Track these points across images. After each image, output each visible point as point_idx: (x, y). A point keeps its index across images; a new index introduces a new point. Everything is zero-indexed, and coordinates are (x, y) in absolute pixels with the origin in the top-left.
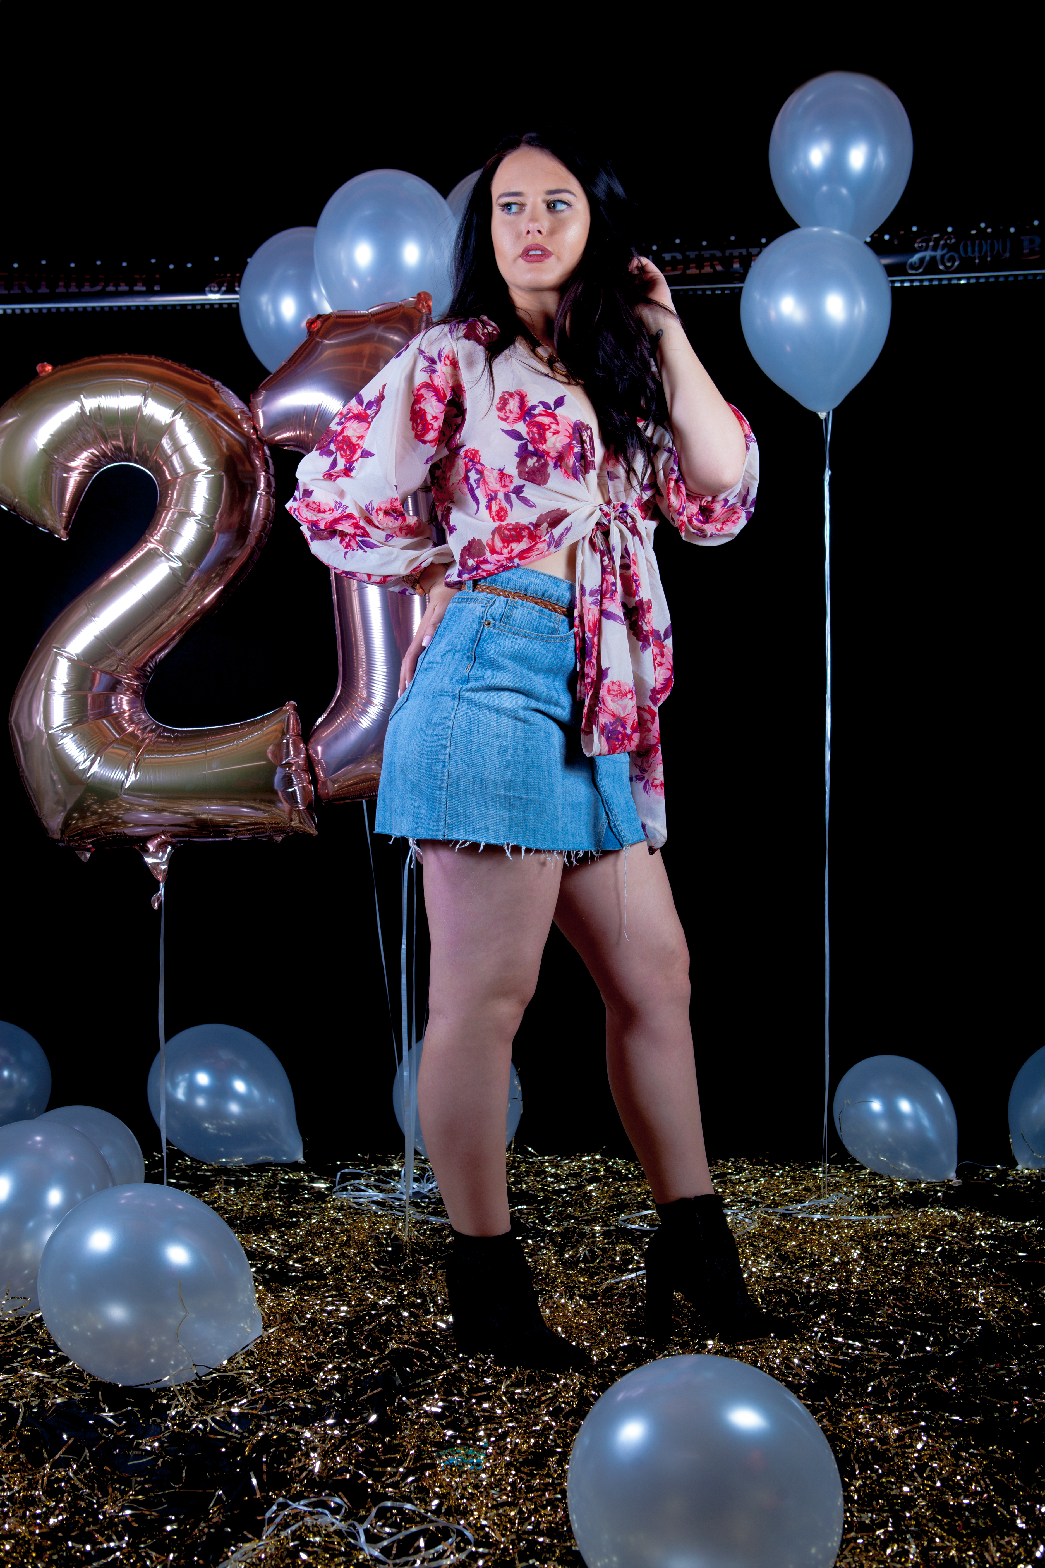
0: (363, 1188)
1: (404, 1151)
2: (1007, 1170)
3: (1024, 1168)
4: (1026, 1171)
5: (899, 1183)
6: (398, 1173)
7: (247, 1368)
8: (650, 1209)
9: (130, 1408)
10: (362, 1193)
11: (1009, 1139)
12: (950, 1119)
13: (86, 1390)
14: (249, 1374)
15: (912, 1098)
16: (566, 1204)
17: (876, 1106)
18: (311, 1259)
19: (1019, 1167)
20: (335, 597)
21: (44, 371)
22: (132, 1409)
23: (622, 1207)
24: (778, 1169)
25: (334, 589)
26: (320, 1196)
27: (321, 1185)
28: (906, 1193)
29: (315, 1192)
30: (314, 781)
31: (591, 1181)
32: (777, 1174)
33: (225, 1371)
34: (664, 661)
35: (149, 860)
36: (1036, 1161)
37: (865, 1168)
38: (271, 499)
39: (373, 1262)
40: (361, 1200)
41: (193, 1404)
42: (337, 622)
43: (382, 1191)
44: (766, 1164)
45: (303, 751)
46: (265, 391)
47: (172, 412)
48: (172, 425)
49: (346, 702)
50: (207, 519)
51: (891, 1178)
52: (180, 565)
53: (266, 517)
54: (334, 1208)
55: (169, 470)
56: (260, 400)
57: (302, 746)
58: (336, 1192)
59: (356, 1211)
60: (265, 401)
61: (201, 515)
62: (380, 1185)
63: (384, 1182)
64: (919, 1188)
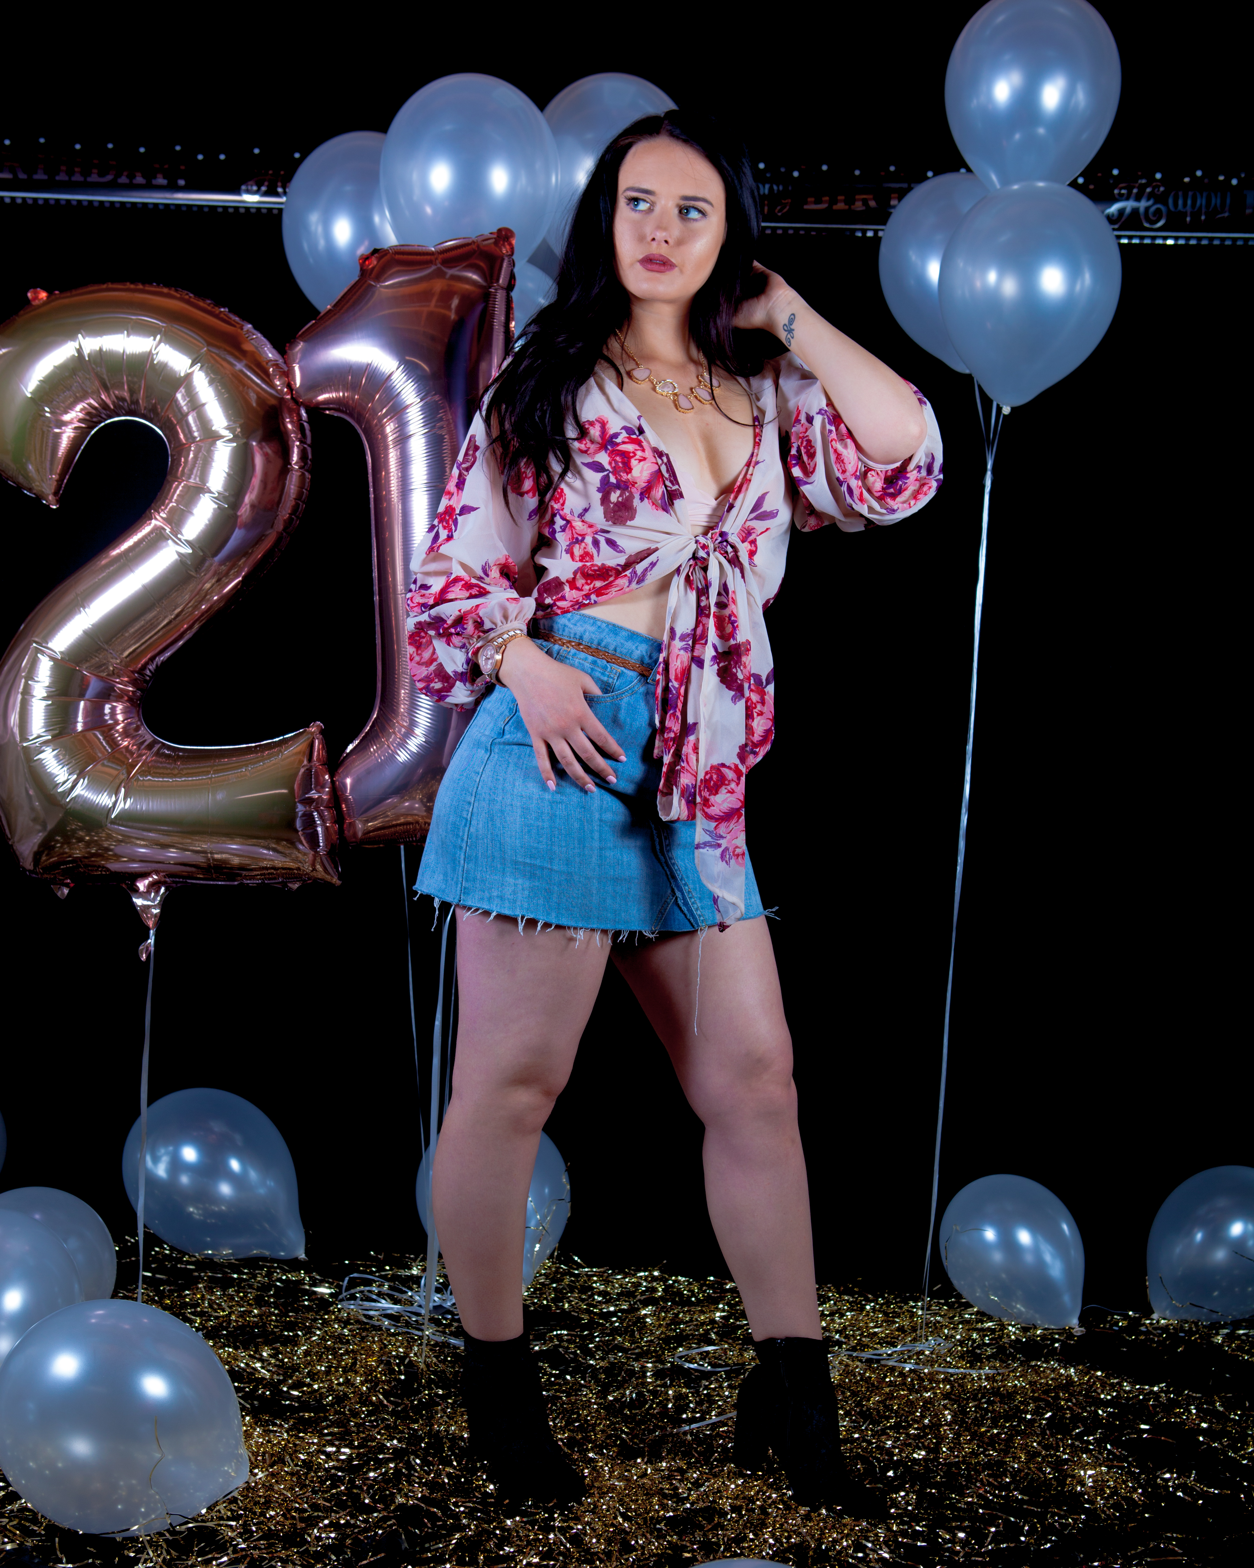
0: (374, 1297)
1: (425, 1253)
2: (1140, 1319)
3: (1161, 1317)
4: (1163, 1321)
5: (1010, 1328)
6: (416, 1280)
7: (229, 1519)
8: (714, 1345)
9: (90, 1561)
10: (373, 1304)
11: (1145, 1281)
12: (1076, 1254)
13: (40, 1535)
14: (231, 1526)
16: (615, 1331)
17: (990, 1234)
18: (309, 1386)
19: (1155, 1316)
20: (376, 598)
21: (36, 298)
22: (93, 1562)
23: (681, 1339)
24: (869, 1301)
25: (376, 588)
26: (323, 1304)
27: (324, 1290)
28: (1018, 1340)
29: (317, 1299)
30: (339, 818)
31: (645, 1304)
32: (868, 1307)
33: (203, 1521)
34: (765, 709)
35: (139, 902)
36: (1175, 1310)
37: (972, 1306)
38: (306, 474)
39: (382, 1394)
40: (372, 1313)
41: (164, 1559)
42: (378, 628)
43: (396, 1301)
44: (856, 1293)
45: (329, 784)
46: (304, 341)
47: (190, 361)
48: (189, 376)
49: (383, 729)
50: (225, 497)
51: (1000, 1320)
52: (190, 551)
53: (299, 497)
54: (339, 1320)
55: (183, 431)
56: (297, 355)
57: (327, 777)
58: (342, 1301)
59: (365, 1326)
60: (304, 354)
61: (219, 492)
62: (394, 1294)
63: (401, 1291)
64: (1032, 1335)
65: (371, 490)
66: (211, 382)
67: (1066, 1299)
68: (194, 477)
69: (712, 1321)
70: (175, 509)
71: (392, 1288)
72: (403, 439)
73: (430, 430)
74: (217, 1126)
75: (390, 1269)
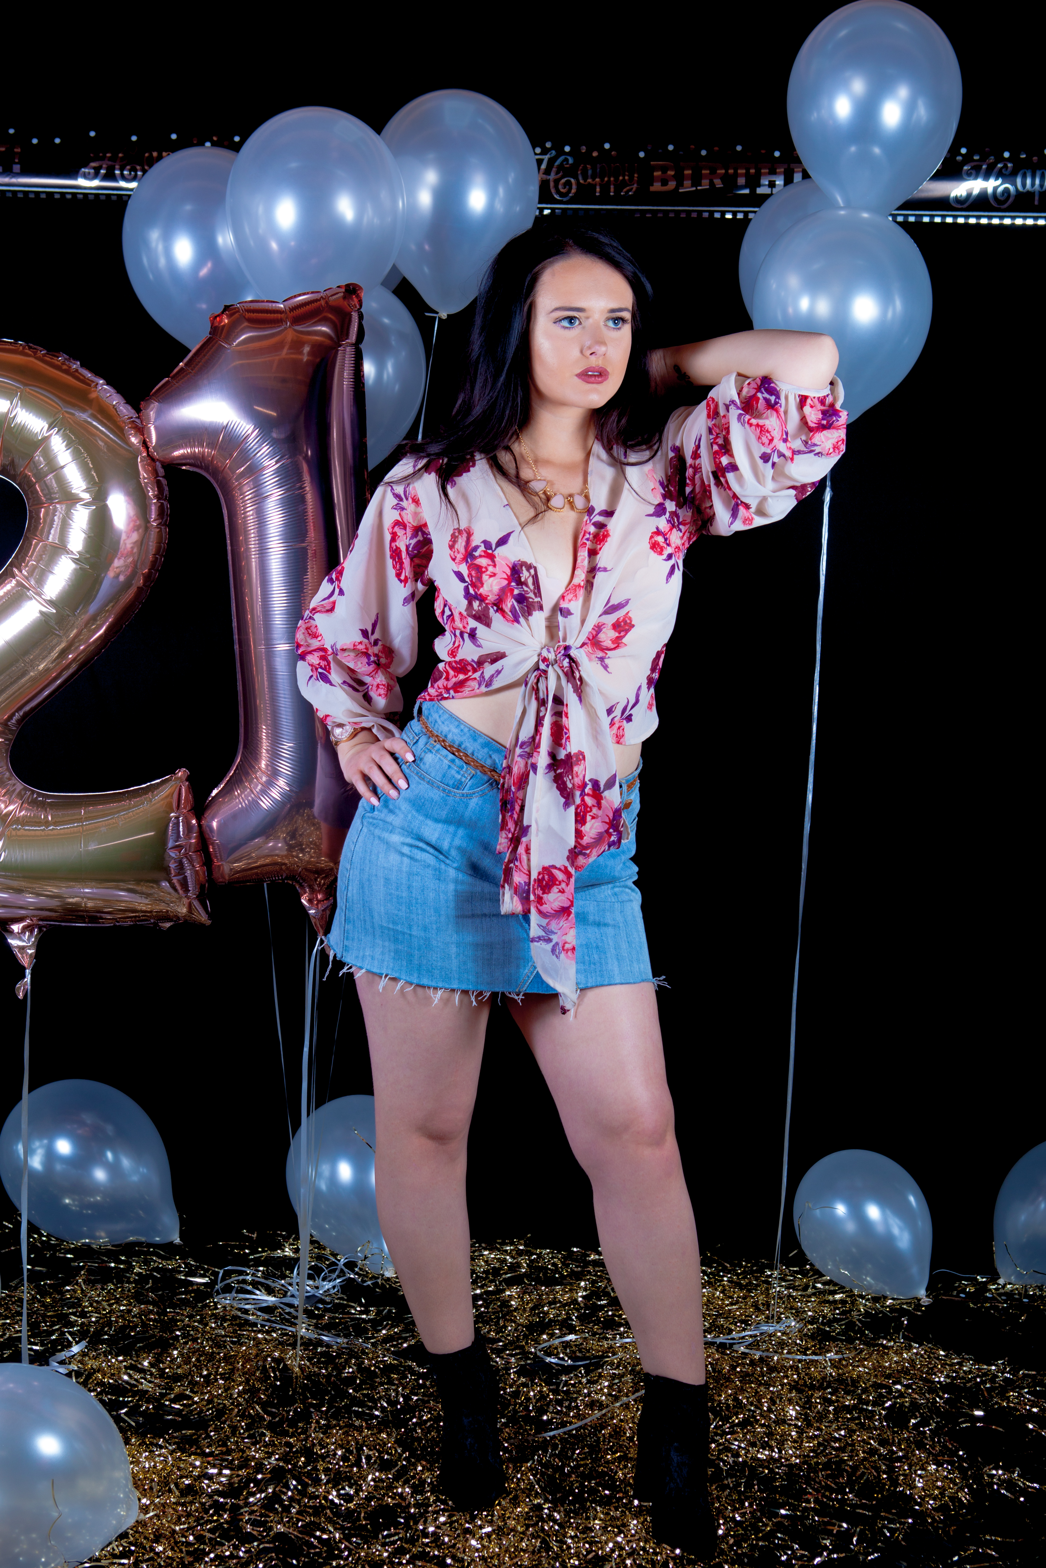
0: (250, 1288)
1: (297, 1230)
2: (987, 1284)
3: (1005, 1283)
4: (1009, 1286)
5: (861, 1300)
6: (289, 1263)
8: (576, 1332)
10: (248, 1296)
11: (992, 1247)
12: (925, 1224)
15: (883, 1202)
17: (841, 1209)
18: (190, 1398)
19: (1002, 1281)
20: (236, 647)
23: (542, 1328)
24: (727, 1272)
25: (236, 637)
26: (199, 1297)
27: (198, 1281)
28: (868, 1313)
29: (193, 1291)
30: (208, 861)
31: (510, 1283)
35: (14, 942)
36: (1021, 1274)
37: (823, 1276)
38: (163, 528)
39: (260, 1404)
40: (247, 1307)
42: (239, 676)
43: (270, 1291)
45: (196, 829)
46: (159, 402)
47: (47, 424)
48: (46, 439)
49: (247, 774)
50: (86, 559)
51: (851, 1291)
52: (54, 611)
53: (158, 551)
54: (215, 1317)
55: (42, 491)
56: (152, 414)
57: (194, 822)
58: (218, 1293)
59: (240, 1323)
60: (158, 414)
61: (79, 553)
62: (269, 1282)
63: (274, 1275)
64: (882, 1307)
65: (228, 542)
66: (68, 446)
67: (914, 1270)
68: (53, 537)
69: (575, 1301)
70: (35, 568)
71: (266, 1275)
72: (260, 499)
73: (287, 490)
74: (88, 1118)
75: (263, 1251)
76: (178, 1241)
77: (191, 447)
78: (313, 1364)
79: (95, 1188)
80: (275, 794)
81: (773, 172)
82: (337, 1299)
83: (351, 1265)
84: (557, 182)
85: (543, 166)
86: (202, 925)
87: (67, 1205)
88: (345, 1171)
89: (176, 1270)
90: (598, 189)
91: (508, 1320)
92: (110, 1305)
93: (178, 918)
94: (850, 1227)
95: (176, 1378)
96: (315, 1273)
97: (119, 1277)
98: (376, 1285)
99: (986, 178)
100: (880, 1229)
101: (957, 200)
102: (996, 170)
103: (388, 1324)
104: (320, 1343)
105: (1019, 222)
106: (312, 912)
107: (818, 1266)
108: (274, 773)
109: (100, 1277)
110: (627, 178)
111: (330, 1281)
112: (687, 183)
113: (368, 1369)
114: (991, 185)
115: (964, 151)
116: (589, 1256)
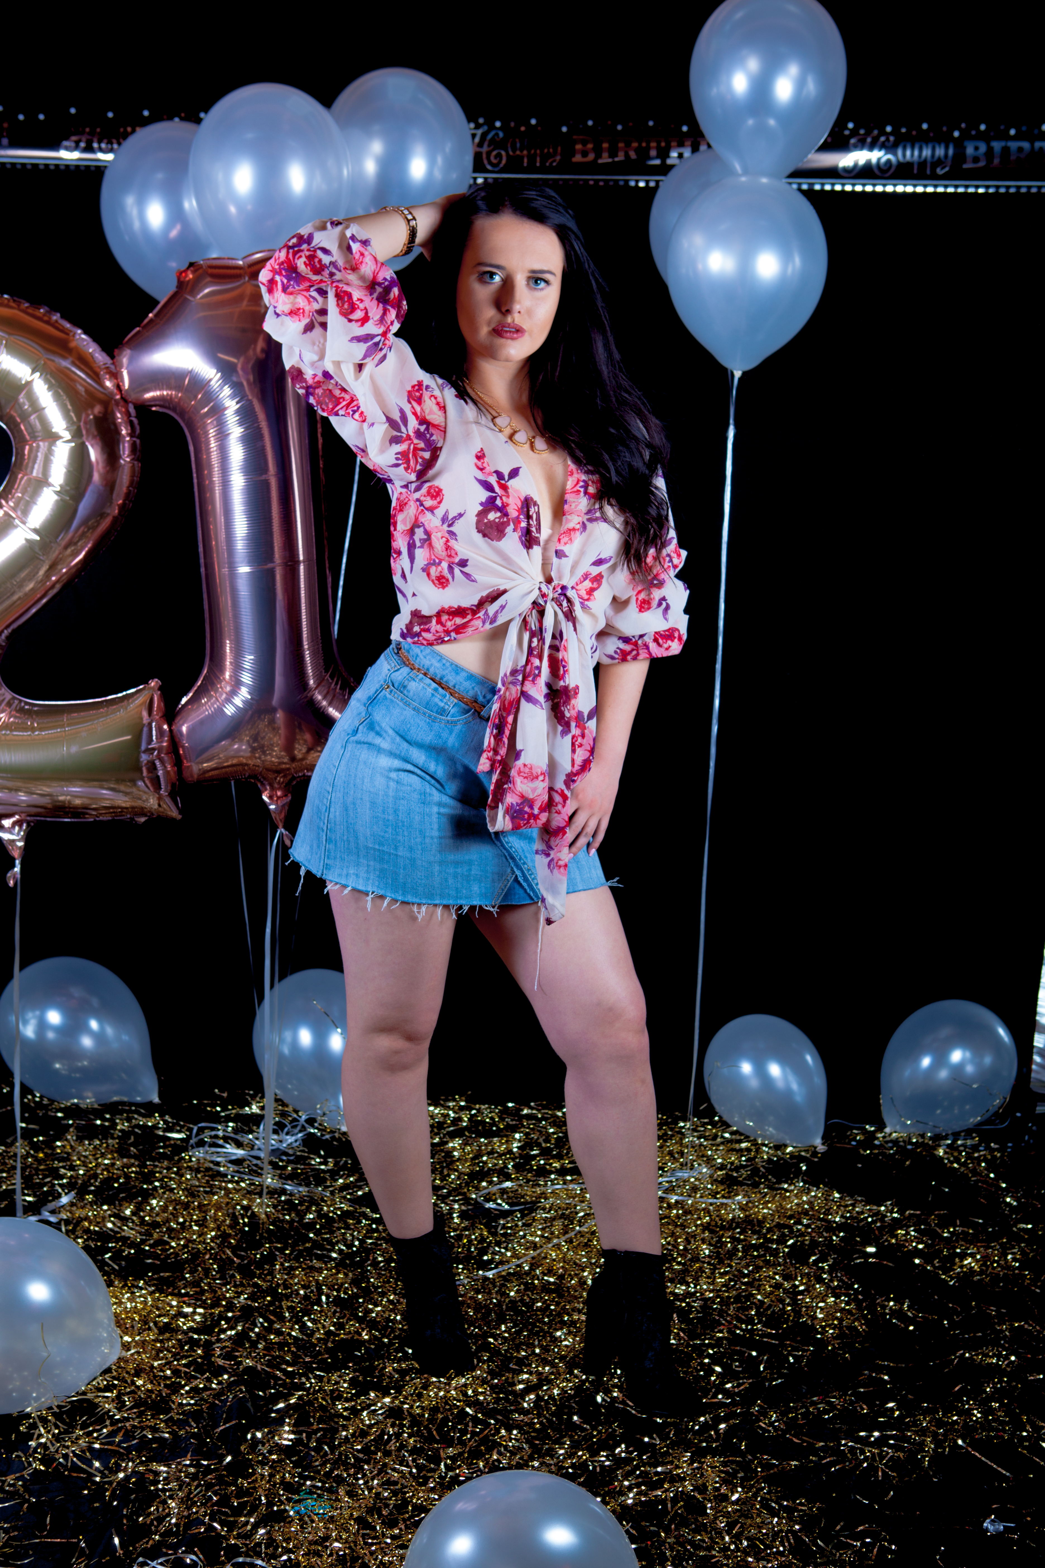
0: (221, 1142)
1: (262, 1090)
2: (875, 1132)
3: (891, 1132)
4: (894, 1135)
5: (764, 1148)
8: (512, 1180)
10: (219, 1150)
12: (820, 1081)
15: (783, 1061)
17: (746, 1068)
18: (168, 1243)
19: (887, 1130)
20: (203, 570)
23: (484, 1174)
25: (202, 561)
26: (176, 1151)
27: (176, 1135)
28: (771, 1160)
29: (170, 1146)
30: (178, 762)
31: (453, 1136)
37: (730, 1126)
38: (136, 463)
39: (230, 1248)
40: (219, 1159)
42: (205, 596)
43: (239, 1145)
45: (167, 733)
46: (131, 349)
47: (30, 371)
48: (29, 384)
49: (213, 684)
50: (66, 491)
51: (755, 1140)
52: (38, 538)
53: (131, 483)
54: (190, 1168)
55: (26, 429)
56: (125, 361)
57: (165, 727)
58: (193, 1147)
59: (213, 1174)
60: (131, 360)
61: (61, 486)
62: (238, 1137)
63: (243, 1131)
64: (783, 1154)
65: (195, 475)
66: (49, 389)
67: (811, 1121)
68: (36, 472)
69: (510, 1152)
70: (20, 499)
71: (235, 1131)
72: (223, 436)
73: (246, 429)
74: (77, 992)
75: (233, 1109)
76: (156, 1100)
77: (160, 390)
78: (278, 1211)
79: (82, 1054)
80: (238, 701)
81: (681, 145)
82: (300, 1151)
83: (311, 1121)
84: (489, 154)
85: (477, 140)
86: (173, 819)
87: (57, 1070)
88: (305, 1037)
89: (155, 1127)
90: (526, 160)
91: (451, 1170)
92: (97, 1159)
93: (152, 814)
94: (754, 1083)
95: (155, 1225)
96: (279, 1128)
97: (105, 1133)
98: (333, 1138)
99: (871, 148)
100: (780, 1084)
101: (846, 170)
102: (879, 143)
103: (344, 1174)
104: (283, 1192)
105: (900, 189)
106: (272, 807)
107: (725, 1118)
108: (237, 684)
109: (87, 1133)
110: (551, 150)
111: (292, 1135)
112: (605, 154)
113: (326, 1216)
114: (875, 156)
115: (851, 125)
116: (522, 1110)
